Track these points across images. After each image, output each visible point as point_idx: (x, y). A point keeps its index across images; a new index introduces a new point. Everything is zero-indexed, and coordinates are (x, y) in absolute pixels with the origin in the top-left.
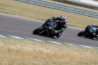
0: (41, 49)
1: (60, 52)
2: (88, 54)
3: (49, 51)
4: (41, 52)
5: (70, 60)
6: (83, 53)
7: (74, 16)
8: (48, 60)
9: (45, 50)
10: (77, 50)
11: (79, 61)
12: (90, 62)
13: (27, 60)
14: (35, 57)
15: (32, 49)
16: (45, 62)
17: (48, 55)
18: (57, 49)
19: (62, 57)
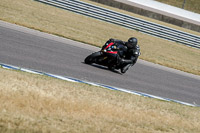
0: (34, 88)
1: (73, 98)
2: (129, 106)
3: (50, 95)
4: (33, 96)
5: (92, 117)
6: (120, 104)
7: (105, 27)
8: (46, 112)
9: (43, 93)
10: (107, 97)
11: (111, 120)
12: (132, 122)
13: (5, 110)
14: (22, 106)
15: (15, 89)
16: (41, 116)
17: (47, 103)
18: (67, 91)
19: (77, 109)
